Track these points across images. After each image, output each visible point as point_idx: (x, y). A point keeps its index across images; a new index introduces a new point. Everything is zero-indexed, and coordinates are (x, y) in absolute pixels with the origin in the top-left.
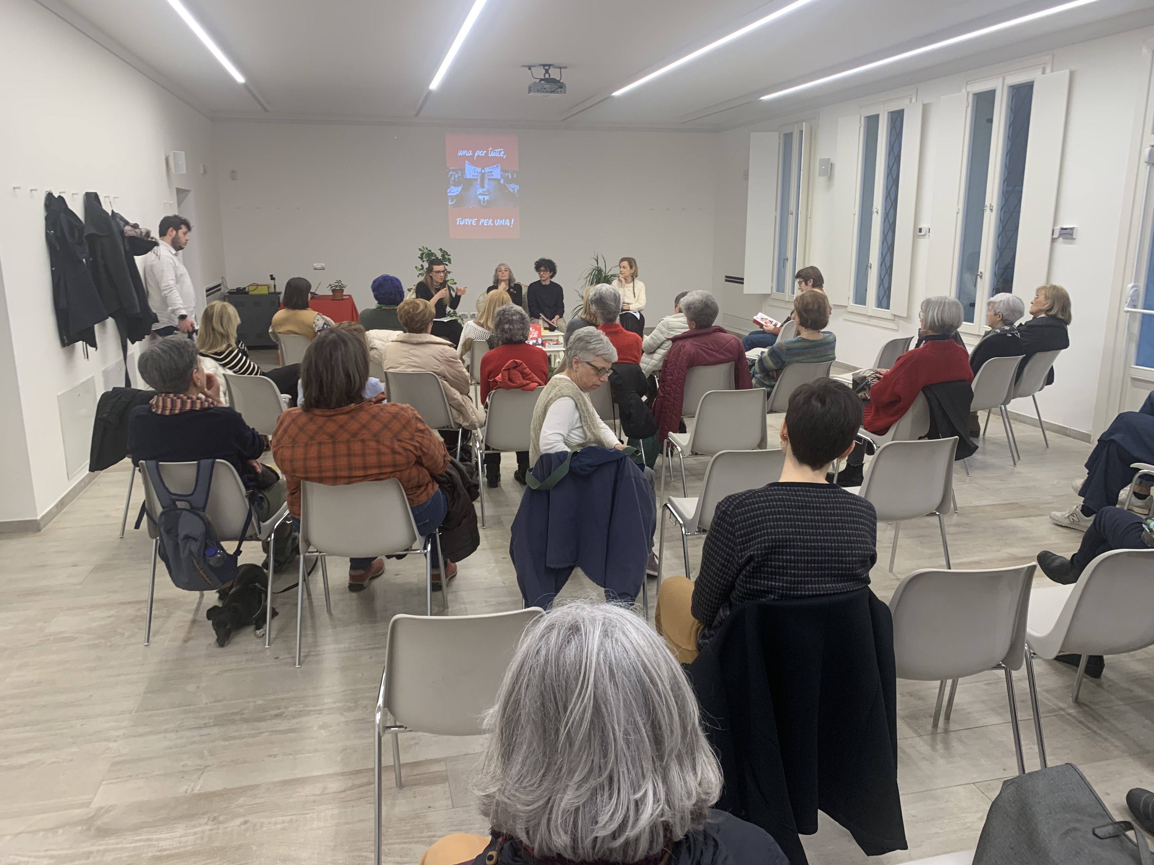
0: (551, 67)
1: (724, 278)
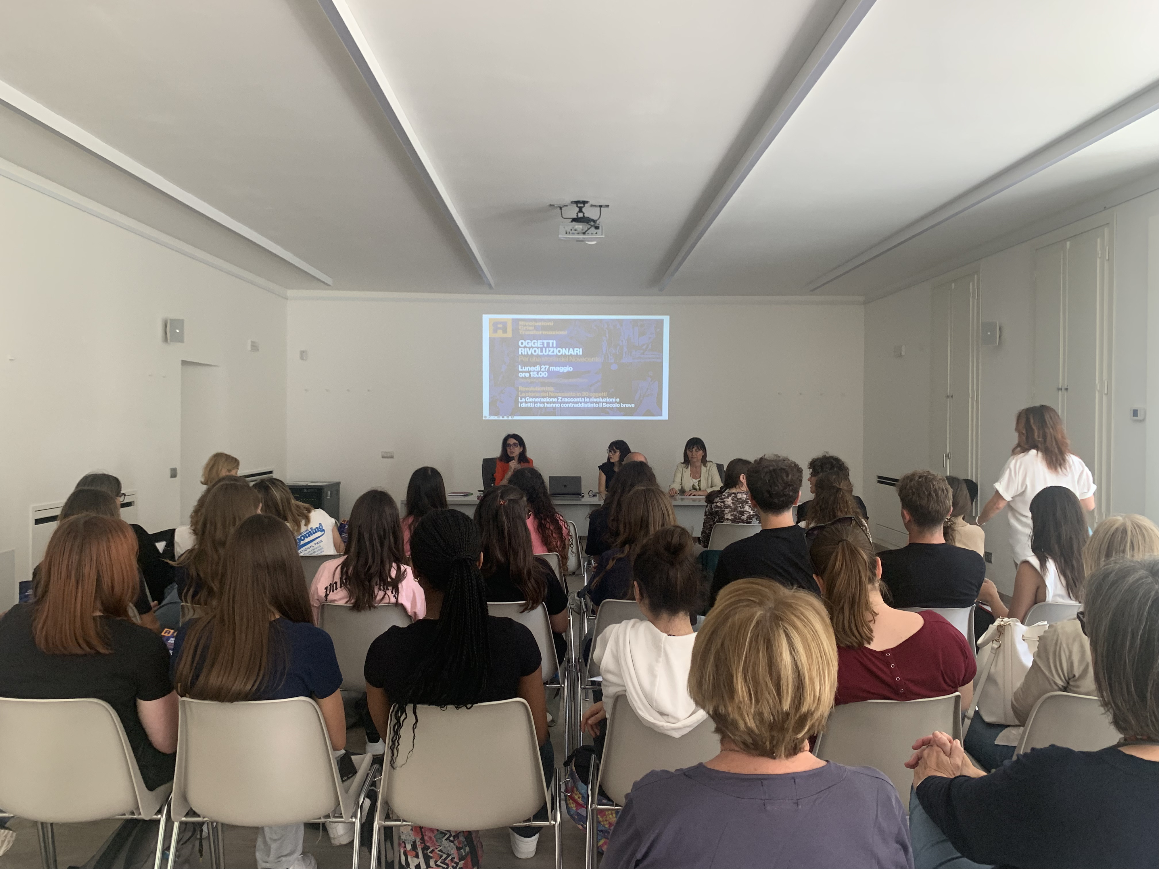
0: (586, 205)
1: (876, 479)
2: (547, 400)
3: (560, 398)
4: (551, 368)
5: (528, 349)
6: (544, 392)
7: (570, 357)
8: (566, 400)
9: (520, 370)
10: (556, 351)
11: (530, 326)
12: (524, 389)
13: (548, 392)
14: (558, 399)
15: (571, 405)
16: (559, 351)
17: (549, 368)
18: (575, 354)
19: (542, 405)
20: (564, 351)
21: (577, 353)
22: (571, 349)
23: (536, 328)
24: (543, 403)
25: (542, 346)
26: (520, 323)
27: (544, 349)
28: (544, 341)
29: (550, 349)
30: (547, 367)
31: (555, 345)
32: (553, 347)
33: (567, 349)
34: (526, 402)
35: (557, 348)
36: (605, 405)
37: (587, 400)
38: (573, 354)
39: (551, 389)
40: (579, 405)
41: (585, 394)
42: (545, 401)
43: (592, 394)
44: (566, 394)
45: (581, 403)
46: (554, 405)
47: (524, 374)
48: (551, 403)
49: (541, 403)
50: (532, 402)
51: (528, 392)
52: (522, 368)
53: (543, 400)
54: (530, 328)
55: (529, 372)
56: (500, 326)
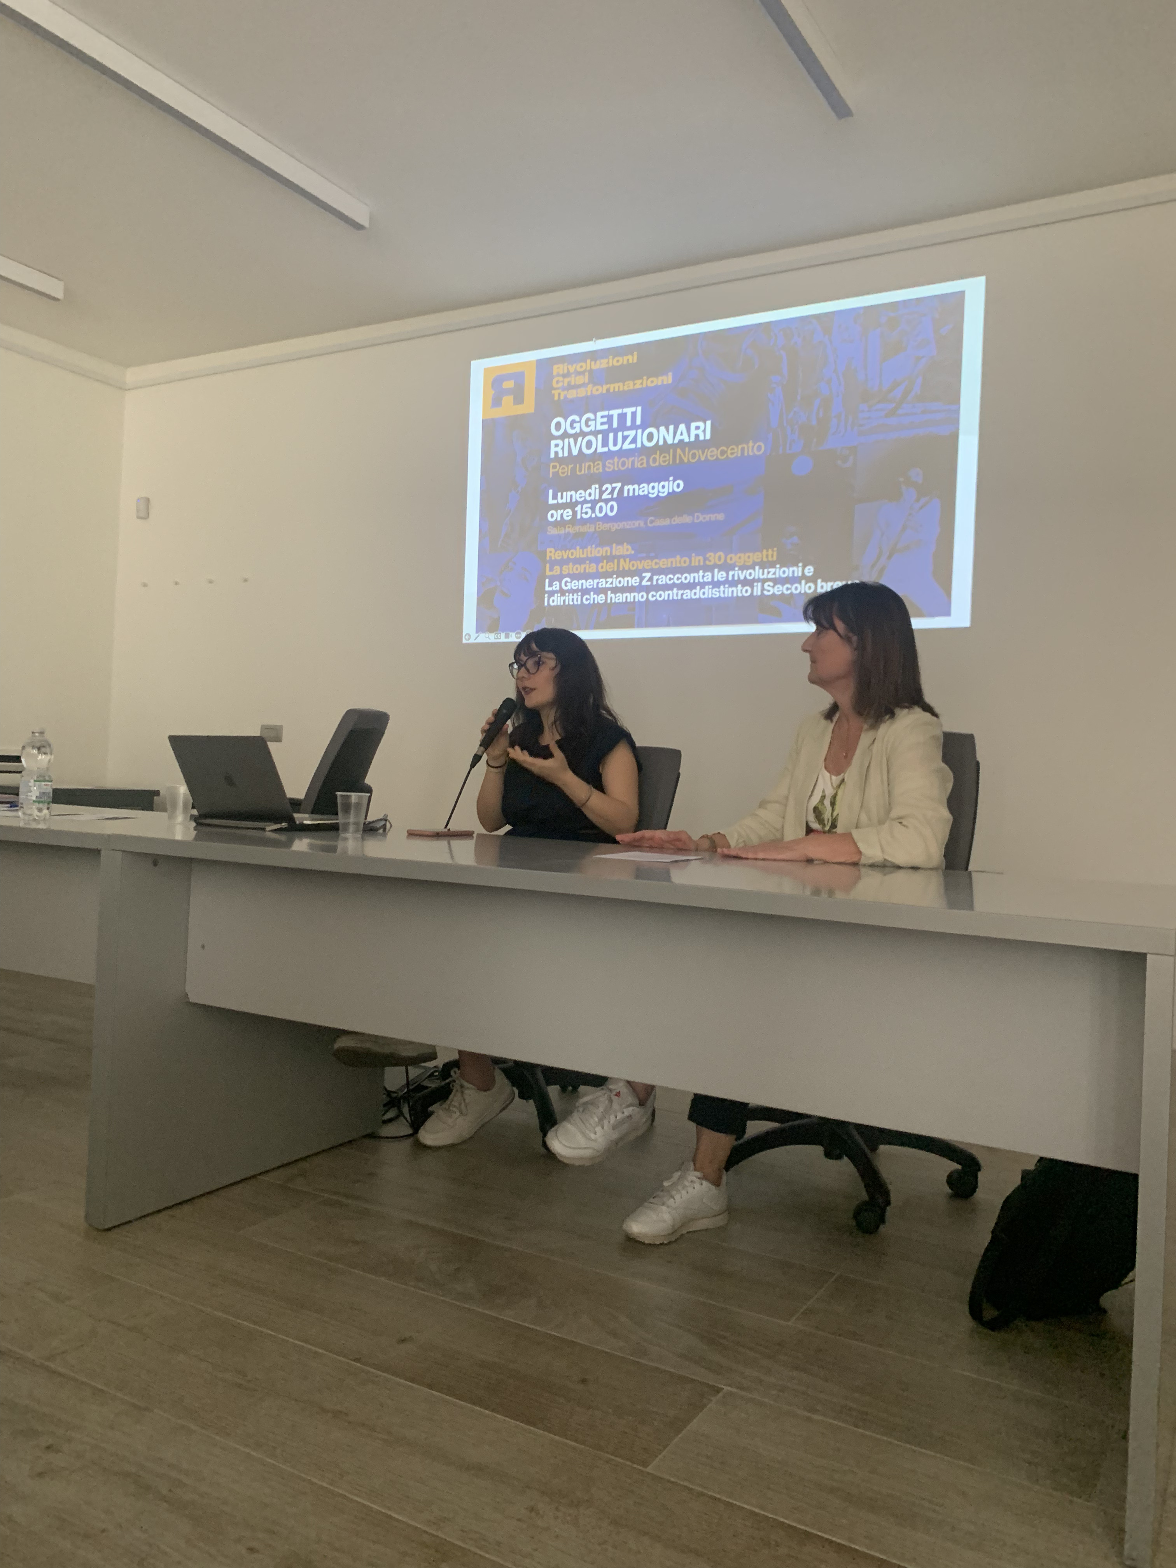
2: (615, 582)
3: (648, 575)
4: (626, 488)
5: (572, 440)
6: (610, 558)
7: (679, 451)
8: (663, 579)
9: (551, 501)
10: (642, 439)
11: (579, 373)
12: (558, 555)
13: (619, 557)
14: (642, 579)
15: (675, 594)
16: (650, 437)
17: (621, 490)
18: (693, 439)
19: (600, 599)
20: (664, 435)
21: (697, 436)
22: (682, 427)
23: (596, 378)
24: (604, 591)
25: (606, 427)
26: (558, 369)
27: (611, 436)
28: (611, 412)
29: (626, 433)
30: (619, 485)
31: (638, 422)
32: (634, 427)
33: (671, 428)
34: (562, 592)
35: (644, 427)
36: (771, 590)
37: (720, 576)
38: (687, 440)
39: (625, 549)
40: (697, 593)
41: (714, 557)
42: (608, 585)
43: (734, 558)
44: (664, 563)
45: (703, 585)
46: (630, 597)
47: (560, 512)
48: (623, 590)
49: (598, 591)
50: (577, 591)
51: (567, 561)
52: (555, 497)
53: (603, 583)
54: (580, 380)
55: (572, 505)
56: (509, 384)
